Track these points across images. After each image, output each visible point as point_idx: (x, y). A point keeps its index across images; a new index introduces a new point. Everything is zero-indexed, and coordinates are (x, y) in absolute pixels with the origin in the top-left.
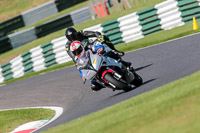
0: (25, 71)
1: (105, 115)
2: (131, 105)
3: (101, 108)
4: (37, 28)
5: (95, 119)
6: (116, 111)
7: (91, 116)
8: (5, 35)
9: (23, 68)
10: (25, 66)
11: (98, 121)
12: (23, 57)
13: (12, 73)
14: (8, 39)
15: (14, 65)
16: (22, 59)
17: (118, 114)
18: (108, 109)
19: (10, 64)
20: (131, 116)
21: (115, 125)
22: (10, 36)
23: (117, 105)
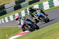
0: (26, 15)
1: (49, 28)
2: (57, 25)
3: (48, 26)
4: (29, 2)
5: (46, 29)
6: (52, 27)
7: (45, 28)
8: (19, 4)
9: (25, 14)
10: (25, 13)
11: (47, 30)
12: (25, 10)
13: (21, 15)
14: (20, 5)
15: (22, 13)
16: (24, 11)
17: (53, 27)
18: (50, 26)
19: (21, 13)
20: (56, 28)
21: (52, 30)
22: (21, 4)
23: (52, 25)
